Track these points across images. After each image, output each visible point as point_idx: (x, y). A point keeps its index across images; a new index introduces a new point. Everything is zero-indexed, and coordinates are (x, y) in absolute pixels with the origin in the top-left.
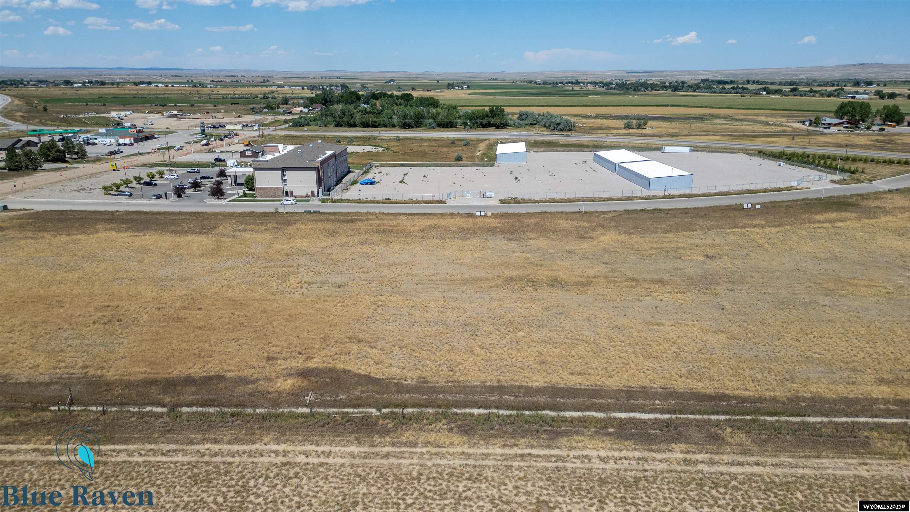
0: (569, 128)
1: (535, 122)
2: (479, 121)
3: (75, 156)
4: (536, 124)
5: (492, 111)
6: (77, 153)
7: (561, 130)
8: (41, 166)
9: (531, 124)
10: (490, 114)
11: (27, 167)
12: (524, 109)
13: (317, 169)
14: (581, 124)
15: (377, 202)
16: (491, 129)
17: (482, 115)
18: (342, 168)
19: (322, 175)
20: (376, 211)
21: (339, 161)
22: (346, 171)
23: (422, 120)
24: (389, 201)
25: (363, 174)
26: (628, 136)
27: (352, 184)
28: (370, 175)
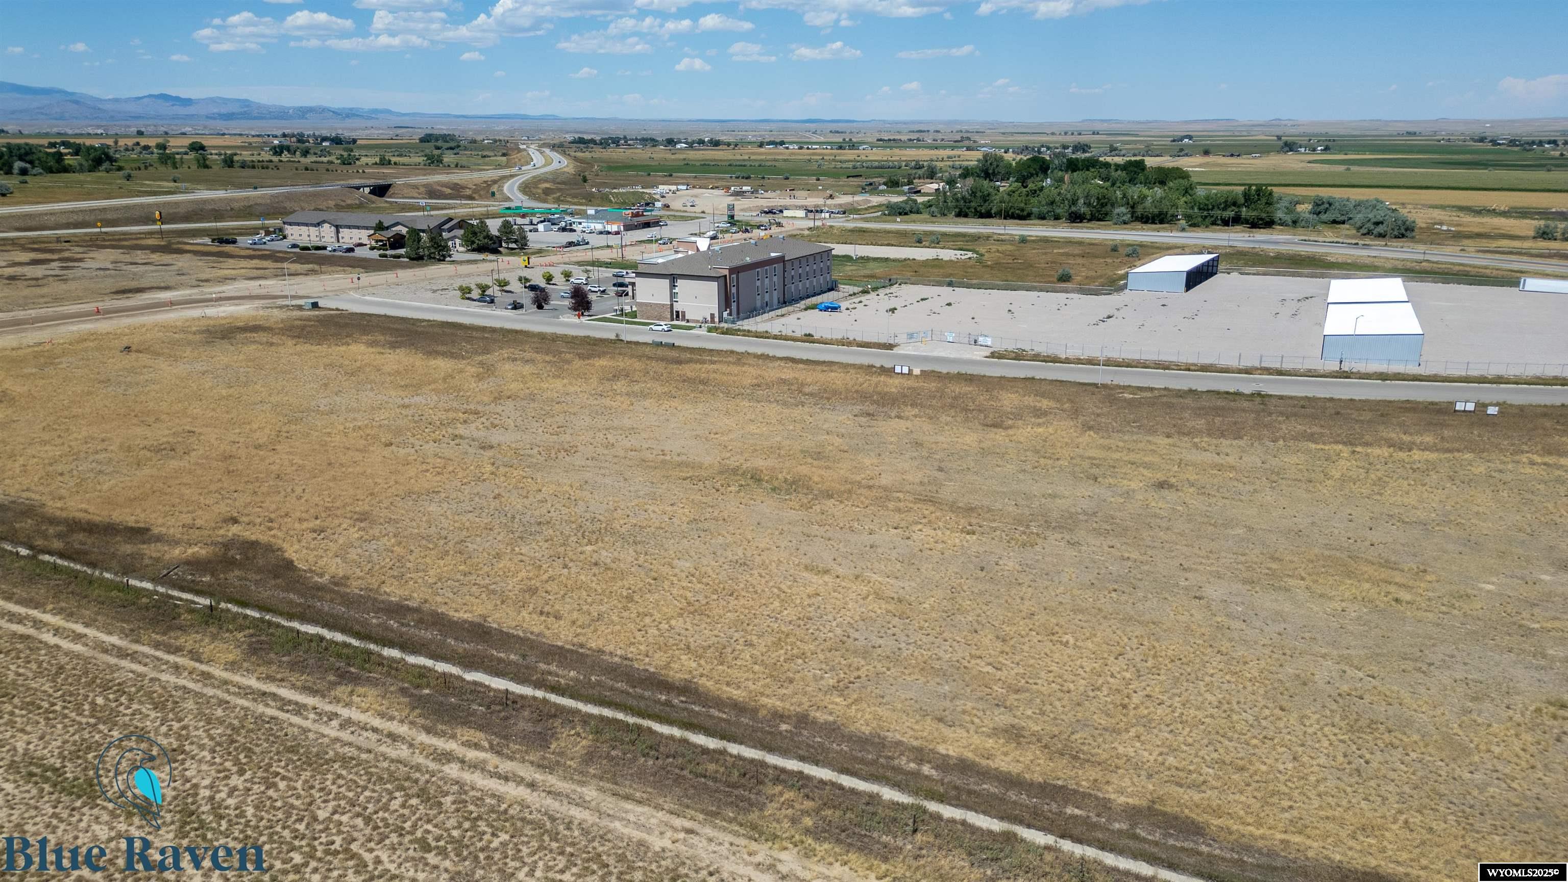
0: (1405, 231)
1: (1342, 218)
2: (1217, 213)
3: (514, 246)
4: (1343, 222)
5: (1247, 195)
6: (516, 242)
7: (1382, 236)
8: (450, 256)
9: (1335, 222)
10: (1242, 200)
11: (430, 257)
12: (1325, 193)
13: (722, 280)
14: (1448, 225)
15: (786, 338)
16: (1239, 228)
17: (1226, 202)
18: (812, 282)
19: (734, 290)
20: (759, 351)
21: (800, 271)
22: (825, 288)
23: (1108, 208)
24: (808, 338)
25: (854, 294)
26: (1511, 253)
27: (806, 309)
28: (868, 296)
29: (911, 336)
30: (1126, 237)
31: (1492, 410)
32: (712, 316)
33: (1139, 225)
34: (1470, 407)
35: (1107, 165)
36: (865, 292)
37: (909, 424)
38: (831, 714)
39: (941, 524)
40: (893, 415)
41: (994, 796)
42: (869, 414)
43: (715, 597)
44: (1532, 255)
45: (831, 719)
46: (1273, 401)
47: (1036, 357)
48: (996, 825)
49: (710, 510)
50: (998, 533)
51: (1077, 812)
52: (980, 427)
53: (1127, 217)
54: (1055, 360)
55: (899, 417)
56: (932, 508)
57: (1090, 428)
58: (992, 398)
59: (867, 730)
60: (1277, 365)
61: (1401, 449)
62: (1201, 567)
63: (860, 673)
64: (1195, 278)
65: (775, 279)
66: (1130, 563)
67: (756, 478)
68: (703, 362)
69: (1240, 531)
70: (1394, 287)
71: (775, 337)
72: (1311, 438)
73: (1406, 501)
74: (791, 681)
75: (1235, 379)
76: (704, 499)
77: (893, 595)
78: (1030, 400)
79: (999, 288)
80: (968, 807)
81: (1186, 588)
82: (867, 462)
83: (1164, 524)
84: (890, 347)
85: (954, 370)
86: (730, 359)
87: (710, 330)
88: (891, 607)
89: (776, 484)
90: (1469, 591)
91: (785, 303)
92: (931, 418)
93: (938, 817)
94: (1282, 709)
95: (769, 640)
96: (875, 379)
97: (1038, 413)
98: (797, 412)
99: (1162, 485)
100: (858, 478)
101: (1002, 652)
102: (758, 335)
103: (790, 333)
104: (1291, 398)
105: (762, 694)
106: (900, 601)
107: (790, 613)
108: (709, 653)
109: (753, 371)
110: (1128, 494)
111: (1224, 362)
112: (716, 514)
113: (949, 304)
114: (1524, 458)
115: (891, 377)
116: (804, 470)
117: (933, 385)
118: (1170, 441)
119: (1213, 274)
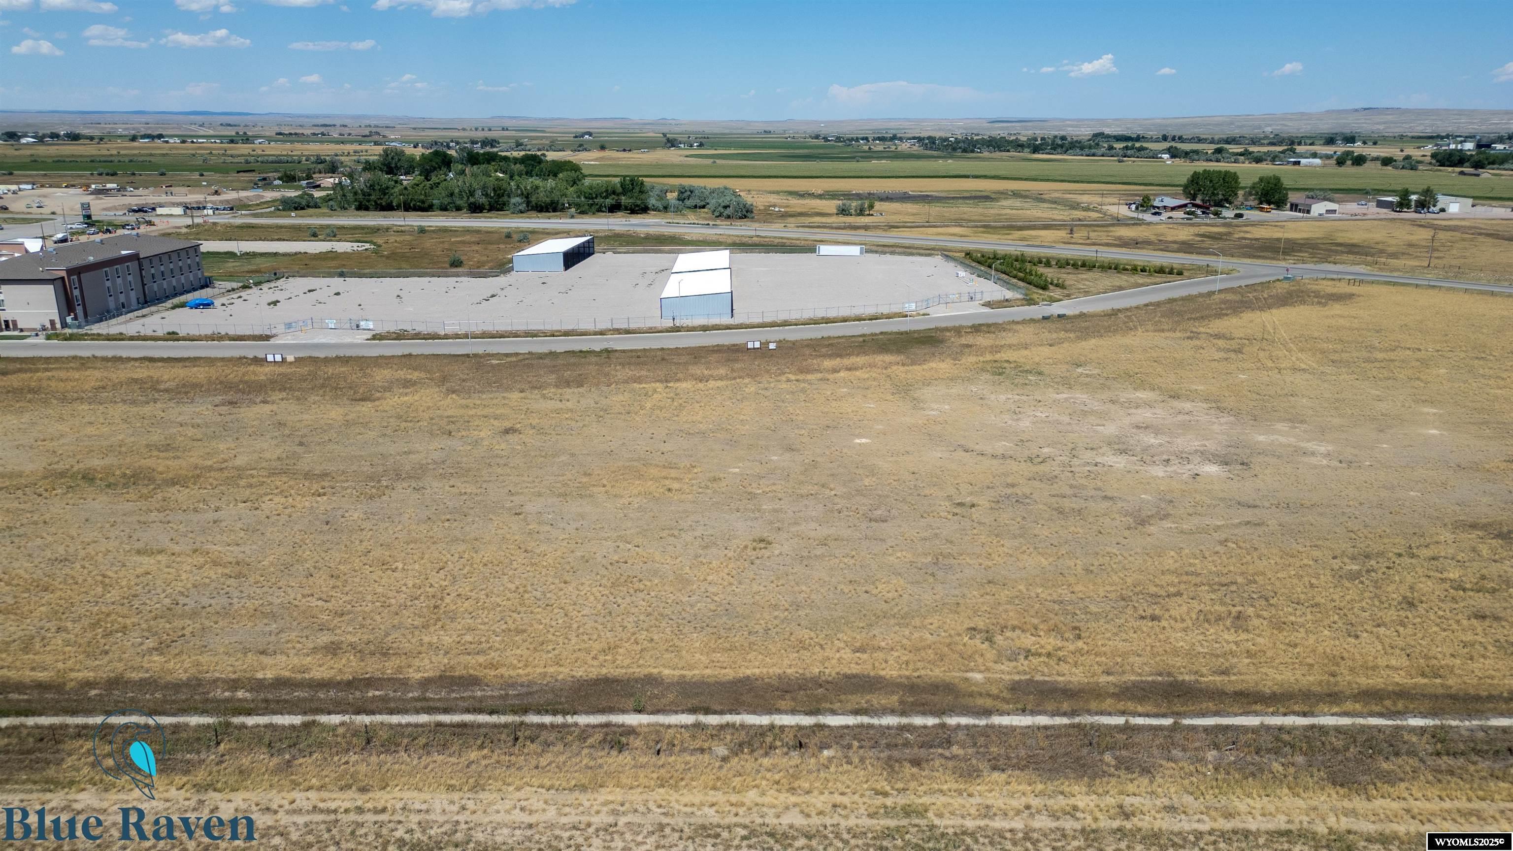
0: (745, 213)
1: (703, 203)
2: (601, 201)
4: (702, 207)
5: (623, 185)
7: (729, 217)
9: (695, 206)
10: (620, 190)
12: (687, 182)
13: (59, 282)
14: (780, 207)
15: (145, 338)
16: (620, 214)
17: (607, 191)
18: (179, 280)
19: (76, 293)
20: (110, 354)
21: (162, 268)
22: (196, 284)
23: (505, 198)
24: (172, 336)
25: (233, 290)
26: (819, 227)
27: (173, 308)
28: (249, 291)
29: (289, 326)
30: (520, 225)
31: (772, 346)
32: (52, 323)
33: (534, 214)
34: (757, 345)
35: (506, 159)
36: (246, 287)
37: (274, 407)
38: (147, 671)
39: (292, 492)
40: (258, 400)
41: (304, 700)
42: (231, 403)
43: (26, 595)
44: (832, 228)
45: (147, 675)
46: (617, 354)
47: (417, 336)
48: (297, 720)
49: (29, 515)
50: (349, 491)
51: (377, 693)
52: (348, 402)
53: (523, 207)
54: (435, 337)
55: (265, 402)
56: (285, 479)
57: (453, 392)
58: (365, 375)
59: (184, 677)
60: (624, 326)
61: (701, 381)
62: (526, 490)
63: (184, 632)
64: (572, 258)
65: (130, 278)
66: (465, 497)
67: (88, 477)
68: (37, 370)
69: (563, 458)
70: (722, 257)
71: (132, 338)
72: (638, 380)
73: (694, 418)
74: (107, 653)
75: (591, 340)
76: (22, 506)
77: (230, 559)
78: (401, 374)
79: (391, 276)
80: (274, 713)
81: (510, 509)
82: (222, 447)
83: (502, 462)
84: (267, 338)
85: (332, 354)
86: (72, 365)
87: (48, 338)
88: (227, 571)
89: (112, 480)
90: (721, 475)
91: (146, 302)
92: (298, 399)
93: (243, 726)
94: (565, 582)
95: (86, 622)
96: (243, 369)
97: (407, 384)
98: (147, 410)
99: (507, 431)
100: (209, 463)
101: (333, 588)
102: (109, 338)
103: (149, 333)
104: (631, 351)
105: (71, 670)
106: (238, 563)
107: (114, 595)
108: (13, 647)
109: (98, 374)
110: (476, 443)
111: (584, 326)
112: (35, 518)
113: (338, 294)
114: (784, 378)
115: (262, 365)
116: (150, 463)
117: (305, 370)
118: (522, 395)
119: (590, 254)
